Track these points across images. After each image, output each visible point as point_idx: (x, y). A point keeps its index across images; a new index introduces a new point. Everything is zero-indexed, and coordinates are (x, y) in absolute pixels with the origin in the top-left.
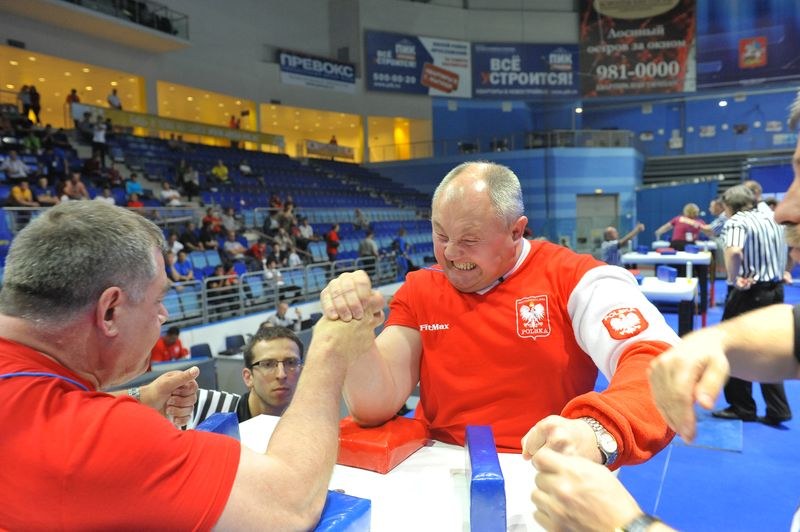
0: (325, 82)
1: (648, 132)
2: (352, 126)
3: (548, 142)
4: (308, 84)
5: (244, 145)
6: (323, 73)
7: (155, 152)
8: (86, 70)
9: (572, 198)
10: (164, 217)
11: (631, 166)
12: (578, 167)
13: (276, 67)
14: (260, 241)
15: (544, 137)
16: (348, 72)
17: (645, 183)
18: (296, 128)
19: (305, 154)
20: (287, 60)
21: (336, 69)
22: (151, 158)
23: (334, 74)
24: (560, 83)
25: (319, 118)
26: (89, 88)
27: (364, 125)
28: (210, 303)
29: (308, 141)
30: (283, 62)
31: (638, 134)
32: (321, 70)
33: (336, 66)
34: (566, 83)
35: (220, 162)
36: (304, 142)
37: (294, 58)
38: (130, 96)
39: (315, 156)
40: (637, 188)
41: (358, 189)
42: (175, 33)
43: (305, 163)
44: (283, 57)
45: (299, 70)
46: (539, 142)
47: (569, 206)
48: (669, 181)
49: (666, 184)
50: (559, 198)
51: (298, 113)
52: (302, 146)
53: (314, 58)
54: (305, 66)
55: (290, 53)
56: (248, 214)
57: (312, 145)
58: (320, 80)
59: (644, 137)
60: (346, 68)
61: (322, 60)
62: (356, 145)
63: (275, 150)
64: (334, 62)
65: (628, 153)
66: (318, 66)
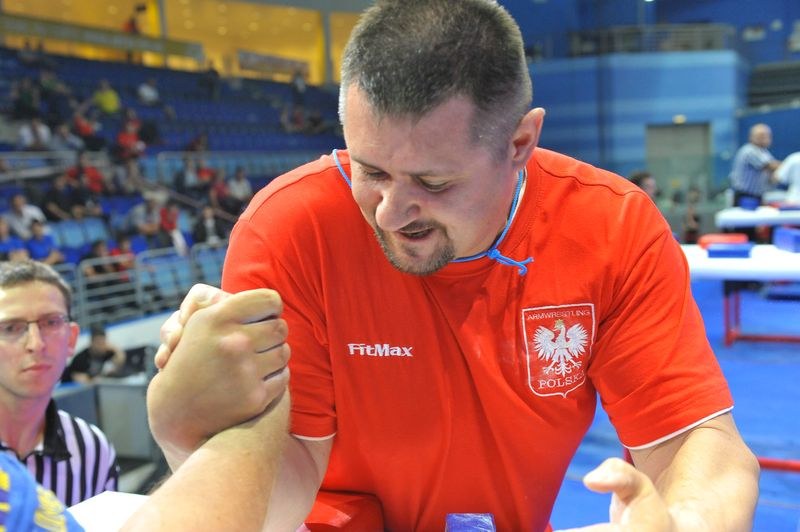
1: (756, 26)
2: (307, 27)
3: (604, 45)
5: (141, 59)
9: (638, 130)
10: (15, 169)
11: (729, 80)
12: (649, 83)
14: (171, 202)
15: (597, 40)
17: (753, 104)
18: (222, 31)
19: (237, 71)
25: (256, 15)
27: (325, 25)
28: (91, 299)
29: (239, 51)
31: (741, 29)
35: (105, 84)
36: (234, 53)
39: (250, 74)
40: (740, 113)
43: (236, 86)
46: (589, 47)
47: (634, 142)
48: (789, 101)
49: (781, 107)
50: (620, 131)
52: (231, 57)
56: (148, 162)
57: (247, 57)
59: (751, 35)
62: (312, 57)
63: (188, 64)
65: (726, 59)
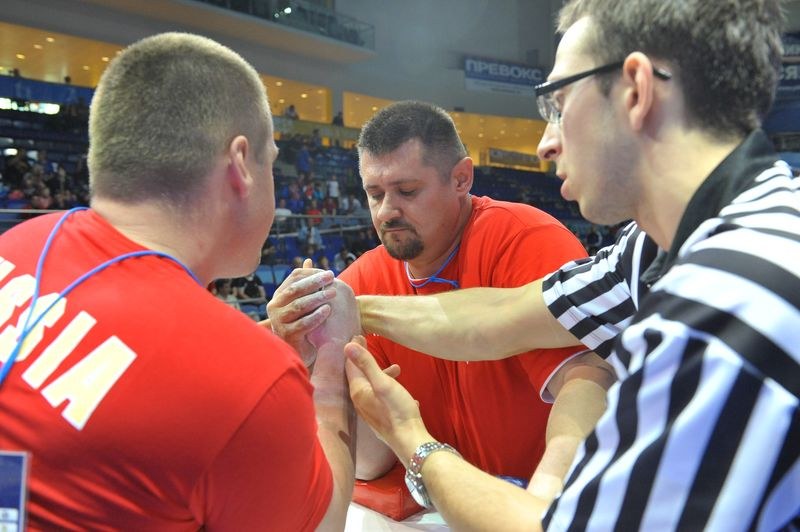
0: (511, 86)
4: (493, 89)
6: (510, 77)
7: (337, 161)
8: (279, 84)
13: (462, 73)
16: (537, 75)
18: (481, 135)
19: (488, 163)
20: (472, 66)
21: (523, 73)
22: (333, 167)
23: (521, 78)
24: (788, 78)
25: (505, 125)
26: (282, 101)
29: (491, 149)
30: (468, 68)
32: (507, 74)
33: (524, 70)
34: (795, 77)
36: (487, 151)
37: (480, 63)
38: (318, 107)
39: (497, 165)
41: (542, 199)
42: (362, 44)
43: (487, 172)
44: (469, 62)
45: (485, 76)
51: (482, 121)
52: (485, 155)
53: (500, 62)
54: (491, 72)
55: (475, 58)
57: (496, 153)
58: (507, 85)
60: (534, 72)
61: (509, 64)
64: (523, 66)
66: (504, 71)
